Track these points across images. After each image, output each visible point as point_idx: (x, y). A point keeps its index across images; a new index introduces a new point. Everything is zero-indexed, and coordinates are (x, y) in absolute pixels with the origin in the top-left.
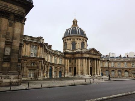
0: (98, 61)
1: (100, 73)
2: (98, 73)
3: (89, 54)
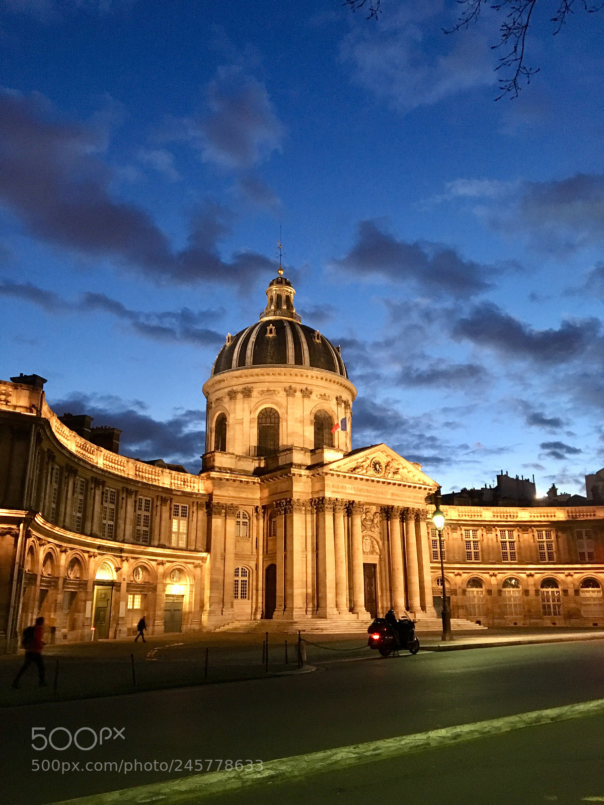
0: (412, 525)
1: (429, 599)
2: (416, 602)
3: (353, 480)
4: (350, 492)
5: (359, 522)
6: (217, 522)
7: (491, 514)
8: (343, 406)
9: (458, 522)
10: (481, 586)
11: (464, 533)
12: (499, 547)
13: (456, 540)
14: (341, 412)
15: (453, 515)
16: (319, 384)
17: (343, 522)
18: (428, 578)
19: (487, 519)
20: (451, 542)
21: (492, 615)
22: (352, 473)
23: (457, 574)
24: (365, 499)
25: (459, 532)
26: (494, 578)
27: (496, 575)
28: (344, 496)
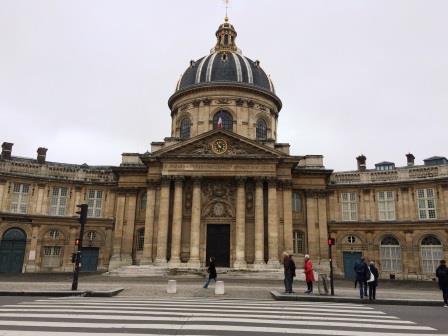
3: (189, 160)
4: (188, 169)
5: (197, 192)
6: (122, 200)
7: (408, 175)
8: (245, 105)
9: (369, 185)
10: (397, 243)
11: (378, 195)
12: (415, 206)
13: (369, 201)
14: (242, 110)
15: (365, 179)
16: (218, 93)
17: (178, 193)
18: (273, 234)
19: (402, 180)
20: (362, 204)
21: (407, 270)
22: (184, 155)
23: (367, 232)
24: (204, 174)
25: (372, 194)
26: (409, 235)
27: (411, 232)
28: (181, 173)
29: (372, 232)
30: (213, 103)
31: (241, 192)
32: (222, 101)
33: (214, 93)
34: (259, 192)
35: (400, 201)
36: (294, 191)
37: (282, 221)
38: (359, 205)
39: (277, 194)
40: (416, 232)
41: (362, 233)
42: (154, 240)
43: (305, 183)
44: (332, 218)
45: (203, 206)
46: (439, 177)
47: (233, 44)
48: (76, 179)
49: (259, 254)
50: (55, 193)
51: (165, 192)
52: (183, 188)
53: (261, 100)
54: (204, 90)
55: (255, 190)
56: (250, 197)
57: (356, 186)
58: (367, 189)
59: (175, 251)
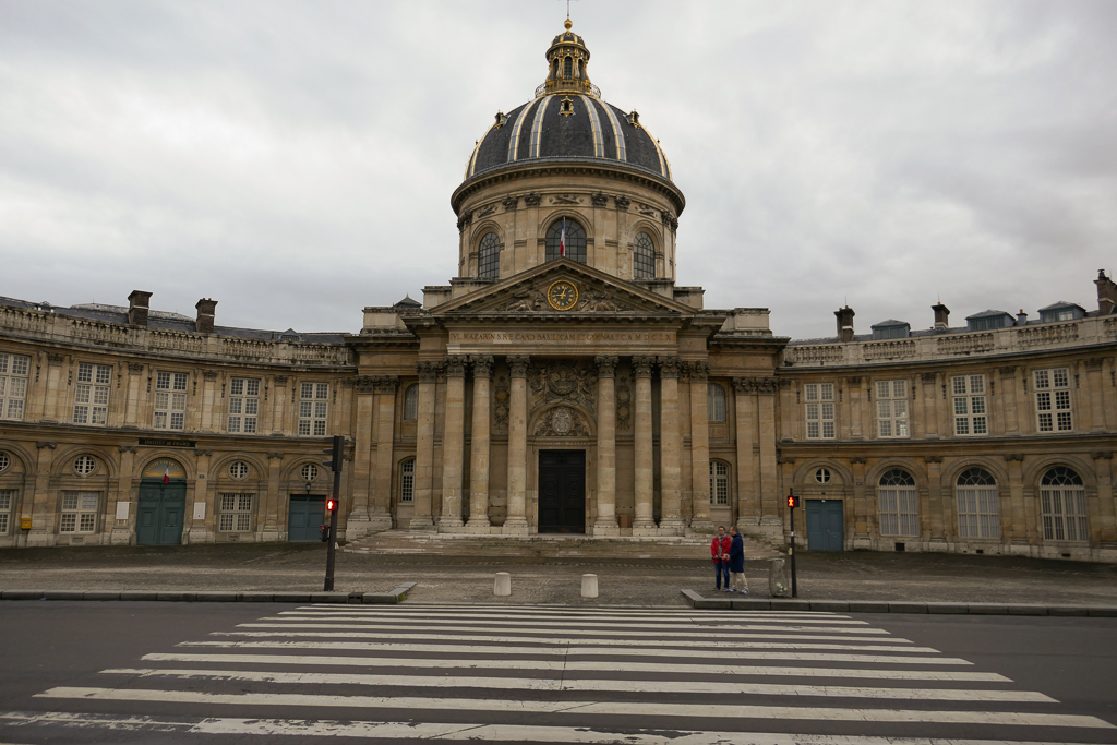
3: (501, 322)
4: (501, 341)
5: (518, 387)
6: (366, 401)
7: (935, 348)
8: (611, 205)
9: (859, 368)
10: (911, 482)
11: (877, 387)
12: (948, 409)
13: (858, 400)
14: (604, 217)
15: (852, 356)
16: (556, 180)
17: (482, 390)
18: (671, 470)
19: (924, 359)
20: (845, 406)
21: (928, 535)
22: (490, 312)
23: (854, 461)
24: (534, 352)
25: (864, 386)
26: (933, 466)
27: (938, 460)
28: (486, 351)
29: (863, 461)
30: (546, 202)
31: (607, 387)
32: (563, 198)
33: (545, 181)
34: (644, 387)
35: (919, 399)
36: (713, 380)
37: (688, 443)
38: (839, 407)
39: (679, 390)
40: (948, 461)
41: (844, 463)
42: (436, 482)
43: (734, 365)
44: (786, 435)
45: (530, 414)
46: (996, 352)
47: (583, 77)
48: (273, 361)
49: (644, 509)
50: (237, 390)
51: (455, 388)
52: (491, 381)
53: (645, 194)
54: (525, 175)
55: (634, 381)
56: (624, 396)
57: (833, 371)
58: (854, 376)
59: (479, 503)
